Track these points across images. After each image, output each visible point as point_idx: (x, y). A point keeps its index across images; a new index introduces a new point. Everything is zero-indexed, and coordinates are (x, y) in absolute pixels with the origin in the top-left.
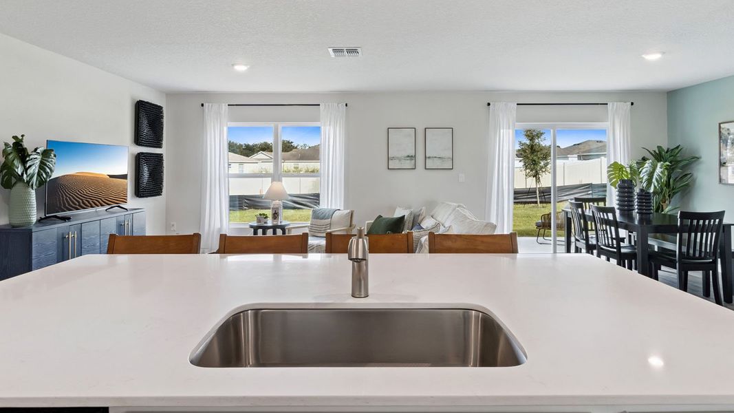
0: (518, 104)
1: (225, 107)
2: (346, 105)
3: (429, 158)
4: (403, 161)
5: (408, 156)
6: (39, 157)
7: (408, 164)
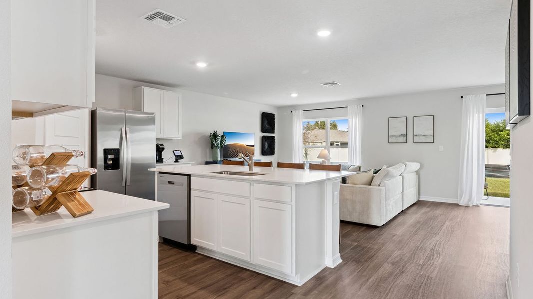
0: (487, 95)
1: (301, 112)
2: (363, 106)
3: (416, 135)
4: (398, 138)
5: (402, 135)
6: (220, 138)
7: (402, 139)
